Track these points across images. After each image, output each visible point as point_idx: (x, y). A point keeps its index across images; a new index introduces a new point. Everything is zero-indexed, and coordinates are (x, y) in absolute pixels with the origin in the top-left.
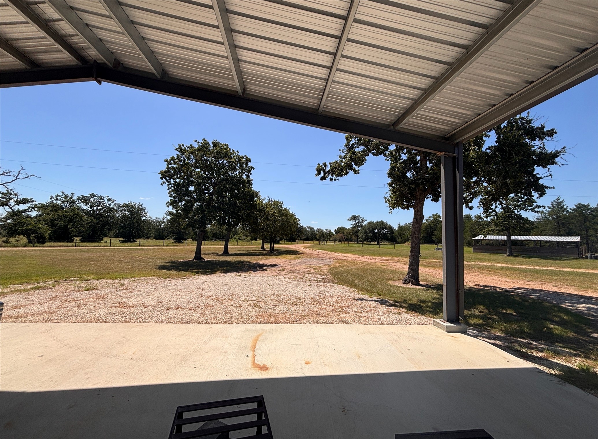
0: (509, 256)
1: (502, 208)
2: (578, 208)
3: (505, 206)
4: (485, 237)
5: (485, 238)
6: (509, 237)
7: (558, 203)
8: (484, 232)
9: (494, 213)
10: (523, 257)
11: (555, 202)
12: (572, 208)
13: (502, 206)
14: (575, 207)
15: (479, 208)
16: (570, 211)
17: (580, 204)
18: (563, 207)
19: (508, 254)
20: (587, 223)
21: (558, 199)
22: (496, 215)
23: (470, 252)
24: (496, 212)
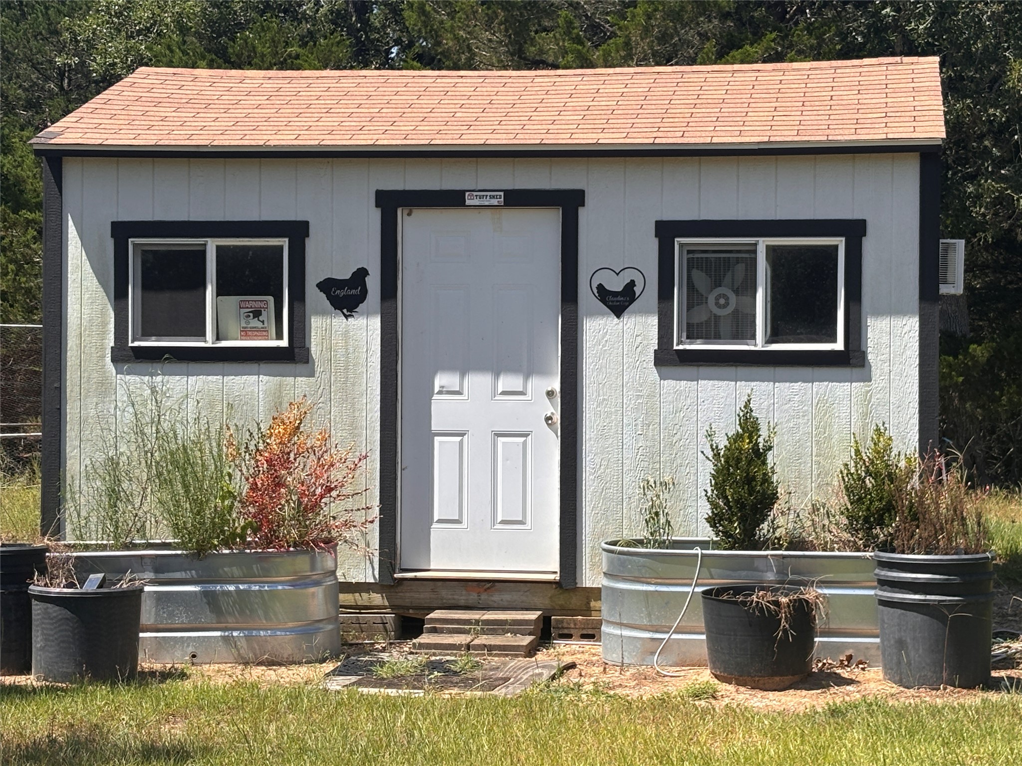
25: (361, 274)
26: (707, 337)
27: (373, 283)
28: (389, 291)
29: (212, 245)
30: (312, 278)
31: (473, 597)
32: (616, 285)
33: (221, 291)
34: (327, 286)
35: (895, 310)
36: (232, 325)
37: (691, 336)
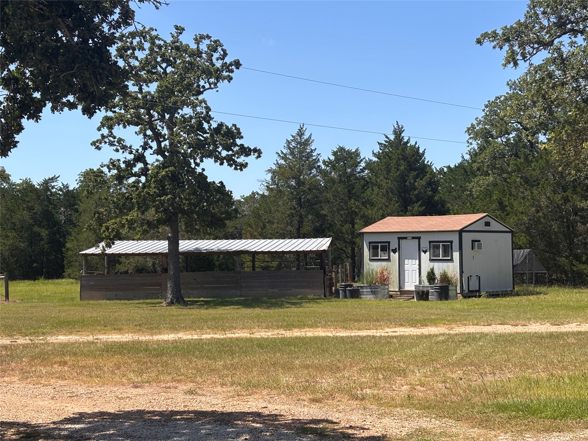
0: (171, 303)
1: (160, 151)
2: (337, 160)
3: (167, 143)
4: (109, 246)
5: (109, 251)
6: (174, 244)
7: (300, 143)
8: (107, 228)
9: (140, 165)
10: (207, 304)
11: (294, 140)
12: (326, 159)
13: (159, 143)
14: (332, 158)
15: (98, 148)
16: (323, 167)
17: (341, 149)
18: (310, 155)
19: (170, 296)
20: (352, 201)
21: (301, 133)
22: (144, 172)
23: (72, 299)
24: (146, 164)
25: (396, 248)
26: (436, 257)
27: (397, 249)
28: (399, 249)
29: (380, 245)
30: (391, 249)
31: (409, 293)
32: (425, 250)
33: (381, 251)
34: (392, 250)
35: (456, 251)
36: (382, 255)
37: (434, 257)
